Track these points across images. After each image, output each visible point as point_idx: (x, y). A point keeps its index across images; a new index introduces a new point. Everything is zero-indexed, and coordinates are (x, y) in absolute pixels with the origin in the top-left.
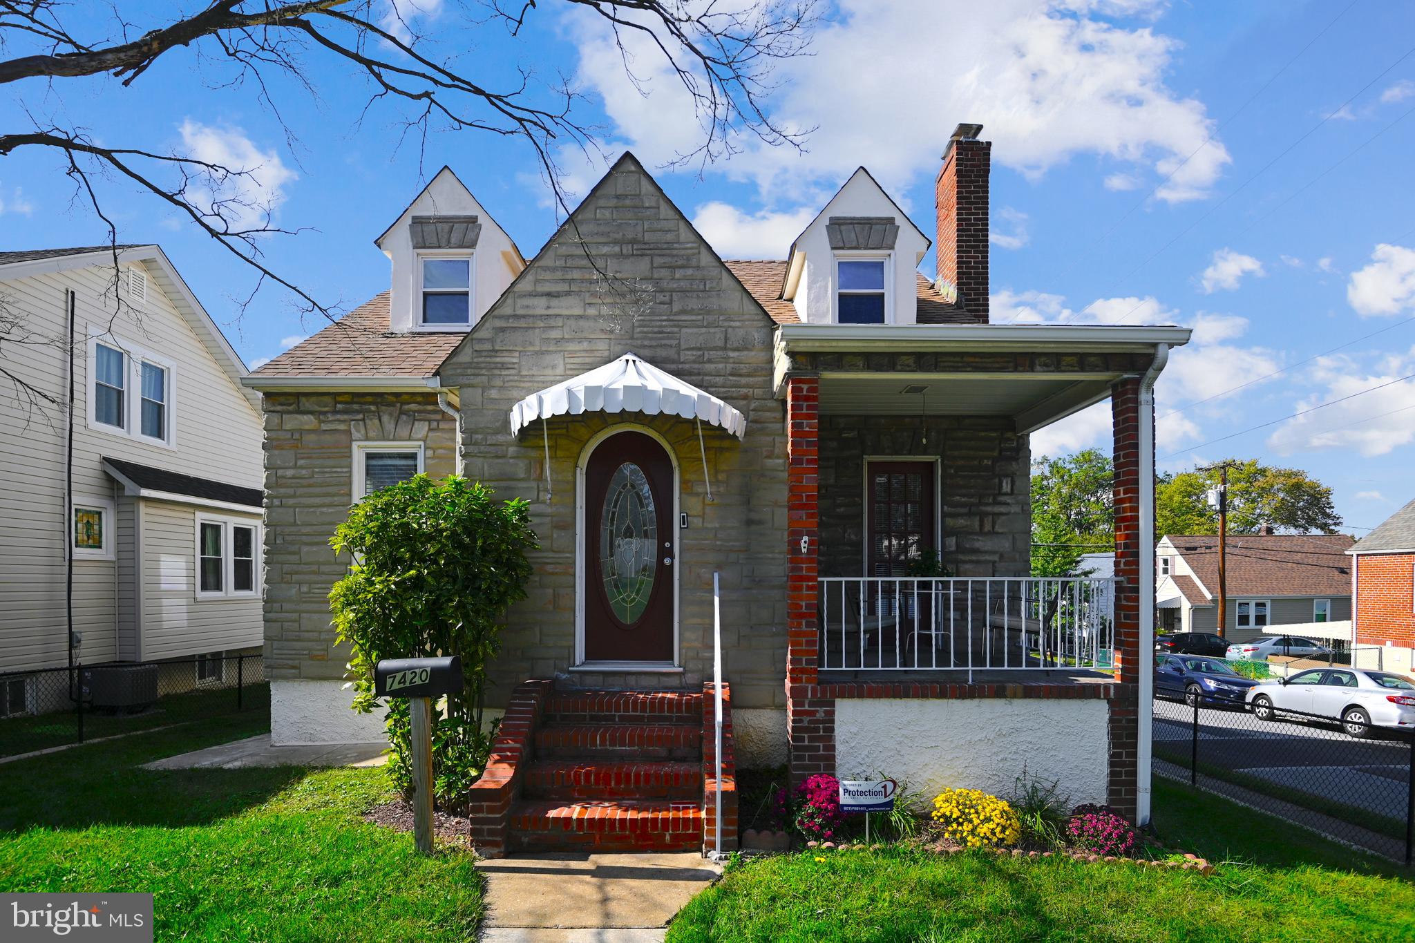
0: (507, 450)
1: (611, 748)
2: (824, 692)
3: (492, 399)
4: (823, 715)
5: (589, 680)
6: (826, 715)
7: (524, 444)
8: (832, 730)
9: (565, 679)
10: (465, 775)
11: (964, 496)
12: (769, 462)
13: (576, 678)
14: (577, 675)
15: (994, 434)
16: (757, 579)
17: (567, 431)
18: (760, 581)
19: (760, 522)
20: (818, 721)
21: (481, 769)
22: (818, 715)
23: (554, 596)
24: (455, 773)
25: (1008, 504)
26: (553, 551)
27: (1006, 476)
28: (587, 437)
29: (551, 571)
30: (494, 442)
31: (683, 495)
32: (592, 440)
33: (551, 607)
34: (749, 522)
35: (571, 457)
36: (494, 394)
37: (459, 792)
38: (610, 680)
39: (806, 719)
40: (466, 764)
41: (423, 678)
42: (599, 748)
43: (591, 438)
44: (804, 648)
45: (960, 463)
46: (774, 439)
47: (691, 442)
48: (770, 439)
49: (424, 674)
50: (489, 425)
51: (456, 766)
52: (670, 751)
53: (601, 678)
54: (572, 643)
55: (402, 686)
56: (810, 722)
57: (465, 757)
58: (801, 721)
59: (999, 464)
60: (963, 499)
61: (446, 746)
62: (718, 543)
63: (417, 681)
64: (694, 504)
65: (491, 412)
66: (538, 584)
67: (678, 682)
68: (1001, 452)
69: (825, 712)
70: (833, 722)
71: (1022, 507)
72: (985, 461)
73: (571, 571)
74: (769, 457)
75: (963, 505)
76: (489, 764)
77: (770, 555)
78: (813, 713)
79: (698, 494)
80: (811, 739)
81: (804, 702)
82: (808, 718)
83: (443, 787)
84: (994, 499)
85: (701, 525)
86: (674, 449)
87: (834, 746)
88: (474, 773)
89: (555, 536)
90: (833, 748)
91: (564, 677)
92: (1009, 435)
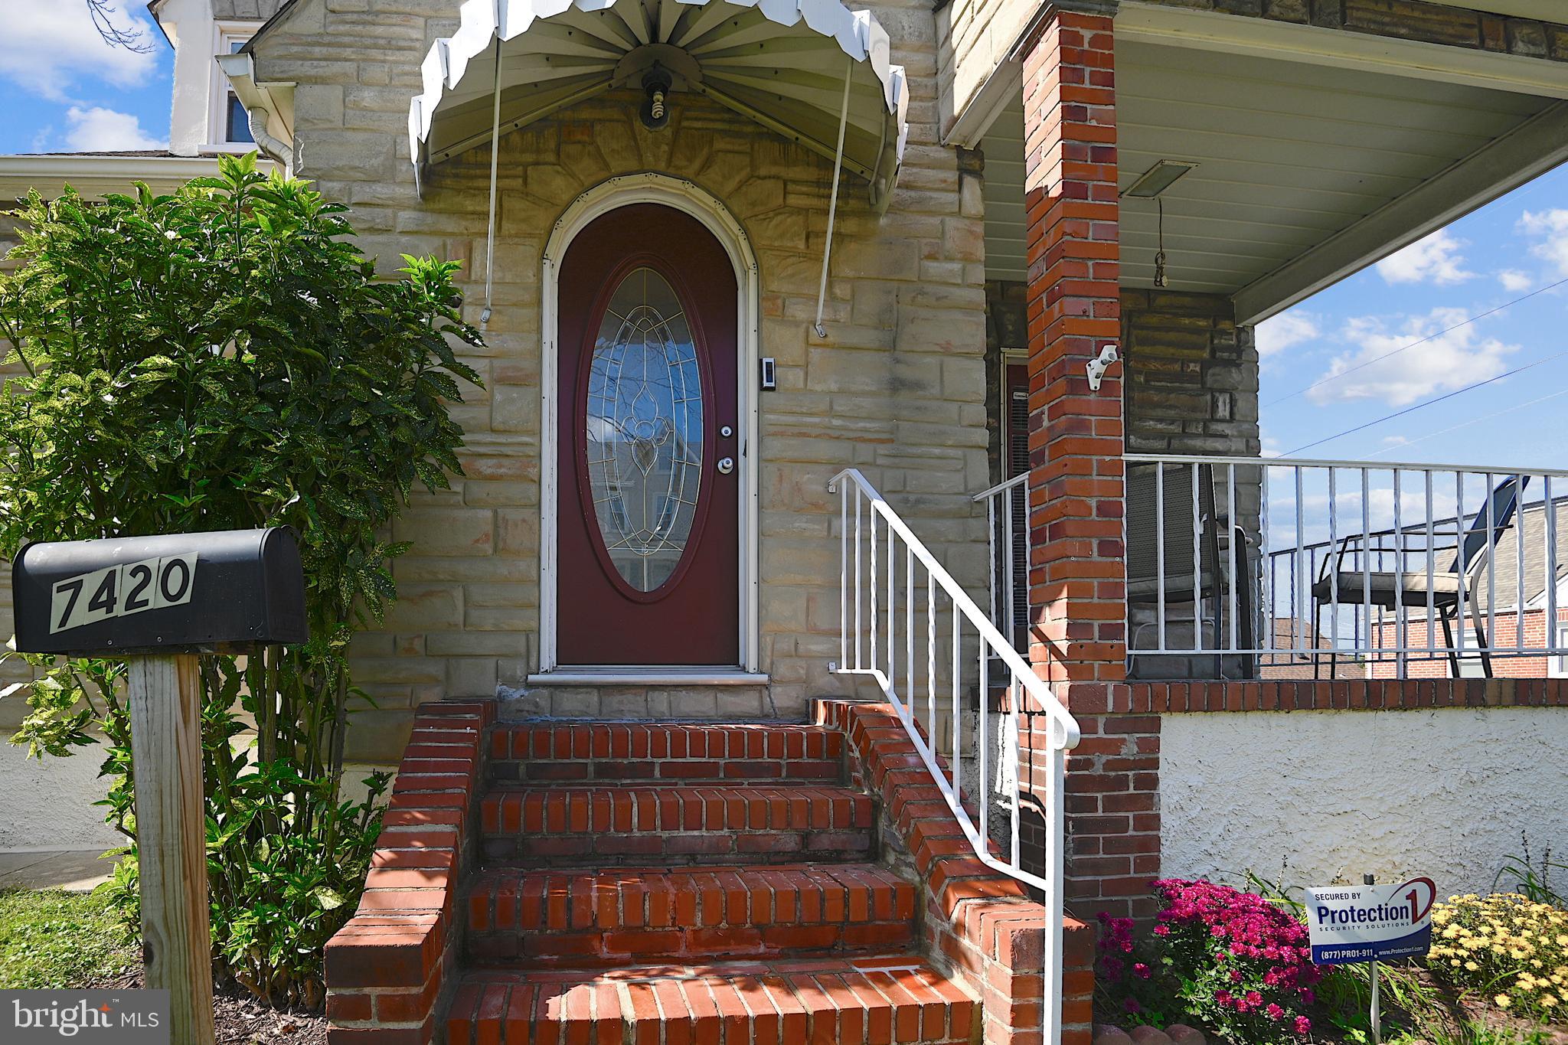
0: (395, 217)
1: (665, 834)
2: (1140, 701)
3: (365, 109)
4: (1136, 749)
5: (570, 703)
6: (1141, 750)
7: (432, 206)
8: (1153, 782)
9: (518, 701)
10: (305, 907)
11: (1161, 420)
12: (934, 268)
13: (542, 697)
14: (545, 692)
15: (1202, 323)
16: (912, 498)
17: (525, 182)
18: (918, 501)
19: (917, 385)
20: (1126, 764)
21: (353, 890)
22: (1124, 750)
23: (496, 526)
24: (280, 902)
25: (1226, 436)
26: (493, 431)
27: (1222, 391)
28: (566, 197)
29: (489, 471)
30: (366, 199)
31: (765, 324)
32: (576, 207)
33: (488, 548)
34: (897, 385)
35: (531, 236)
36: (368, 97)
37: (291, 950)
38: (615, 701)
39: (1100, 760)
40: (308, 878)
41: (173, 589)
42: (637, 834)
43: (575, 199)
44: (1096, 600)
45: (1154, 366)
46: (942, 222)
47: (780, 218)
48: (935, 221)
49: (176, 576)
50: (357, 163)
51: (281, 883)
52: (805, 838)
53: (594, 697)
54: (534, 624)
55: (101, 614)
56: (1108, 765)
57: (305, 862)
58: (1088, 764)
59: (1210, 372)
60: (1159, 426)
61: (254, 833)
62: (836, 422)
63: (153, 598)
64: (788, 344)
65: (361, 136)
66: (460, 498)
67: (756, 704)
68: (1213, 352)
69: (1140, 743)
70: (1155, 764)
71: (1247, 441)
72: (1192, 365)
73: (533, 472)
74: (932, 257)
75: (1160, 435)
76: (372, 879)
77: (937, 451)
78: (1113, 746)
79: (796, 324)
80: (1111, 804)
81: (1095, 721)
82: (1104, 758)
83: (248, 938)
84: (1205, 427)
85: (801, 385)
86: (746, 231)
87: (1158, 817)
88: (329, 901)
89: (498, 397)
90: (1154, 822)
91: (517, 695)
92: (1226, 325)
